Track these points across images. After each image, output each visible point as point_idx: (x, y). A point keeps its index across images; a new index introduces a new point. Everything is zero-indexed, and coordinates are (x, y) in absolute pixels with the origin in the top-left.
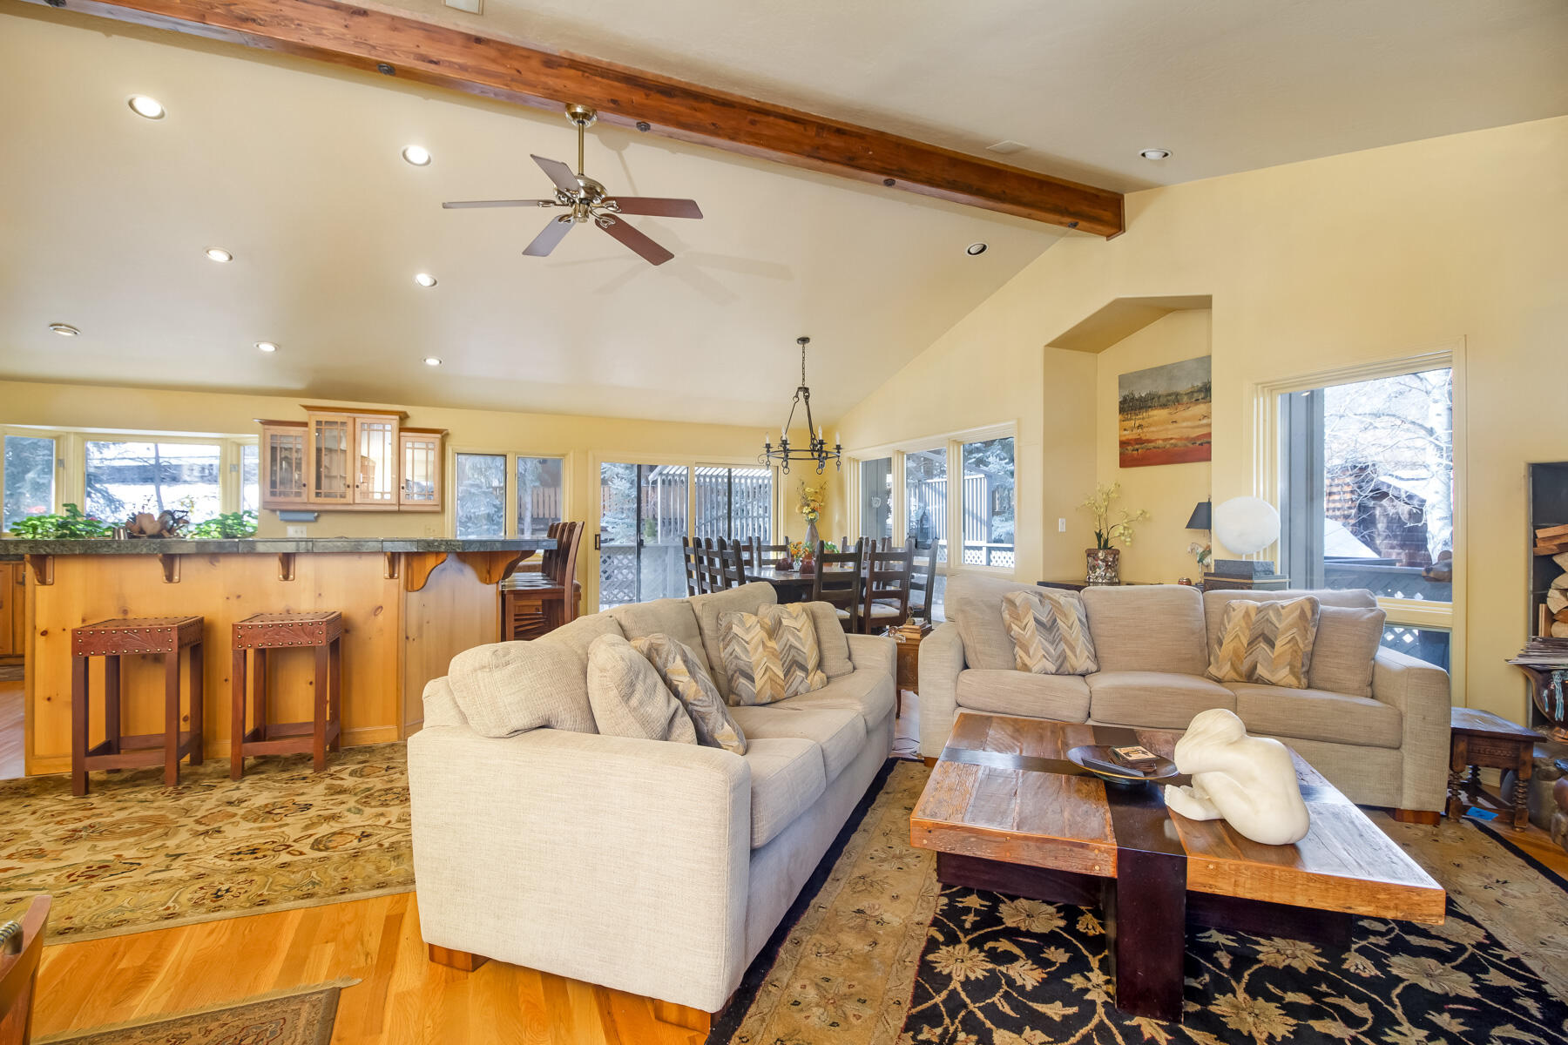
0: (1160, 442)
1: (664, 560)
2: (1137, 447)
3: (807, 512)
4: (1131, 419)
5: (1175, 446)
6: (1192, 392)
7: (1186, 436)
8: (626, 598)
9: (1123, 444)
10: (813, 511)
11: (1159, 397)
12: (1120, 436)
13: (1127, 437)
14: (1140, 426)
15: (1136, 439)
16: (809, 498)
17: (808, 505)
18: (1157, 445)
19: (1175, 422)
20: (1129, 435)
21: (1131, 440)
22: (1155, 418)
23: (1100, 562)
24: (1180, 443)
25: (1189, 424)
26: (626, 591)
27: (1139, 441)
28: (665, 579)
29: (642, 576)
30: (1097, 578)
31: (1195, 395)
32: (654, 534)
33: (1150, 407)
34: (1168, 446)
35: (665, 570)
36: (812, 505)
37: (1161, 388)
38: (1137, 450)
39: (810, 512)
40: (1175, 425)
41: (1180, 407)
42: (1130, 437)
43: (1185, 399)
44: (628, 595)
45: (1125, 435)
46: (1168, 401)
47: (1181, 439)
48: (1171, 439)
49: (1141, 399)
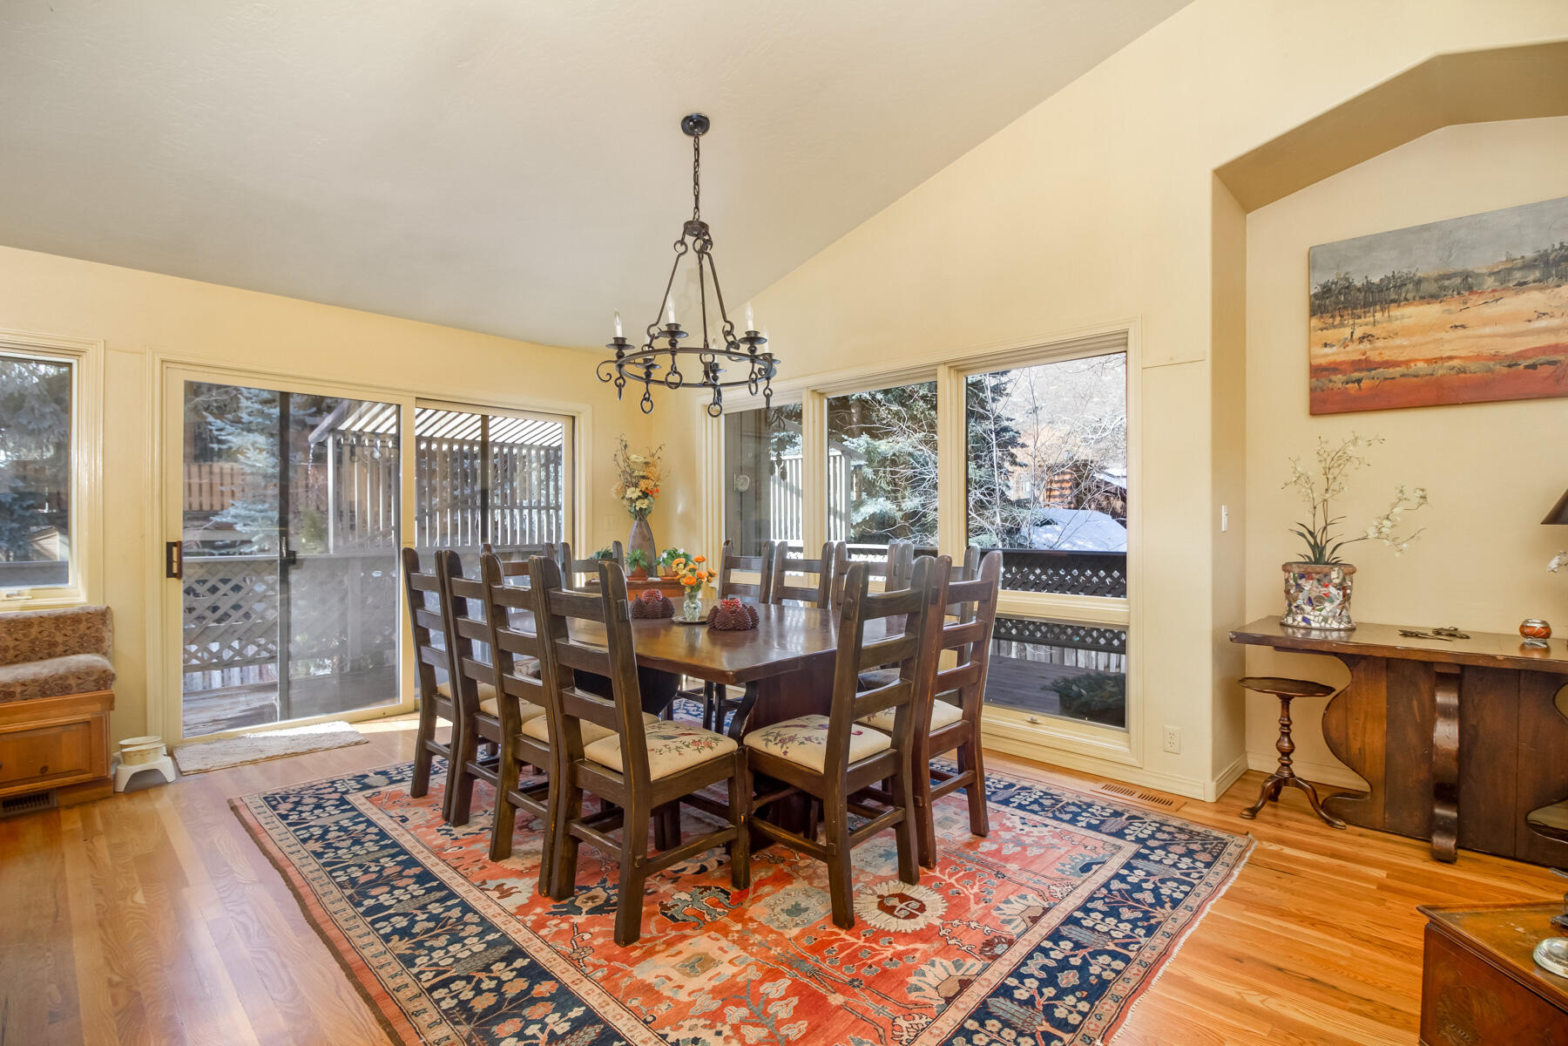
0: (1420, 365)
1: (341, 582)
2: (1357, 375)
3: (634, 496)
4: (1342, 325)
5: (1462, 371)
6: (1509, 271)
7: (1493, 352)
8: (265, 654)
9: (1316, 371)
10: (645, 495)
11: (1419, 282)
12: (1310, 357)
13: (1332, 359)
14: (1365, 337)
15: (1353, 363)
16: (636, 473)
17: (636, 486)
18: (1411, 371)
19: (1463, 326)
20: (1338, 354)
21: (1343, 362)
22: (1406, 321)
23: (1333, 590)
24: (1473, 366)
25: (1500, 329)
26: (262, 641)
27: (1365, 365)
28: (343, 615)
29: (294, 612)
30: (1325, 620)
31: (1518, 275)
32: (320, 534)
33: (1393, 301)
34: (1441, 372)
35: (342, 600)
36: (643, 484)
37: (1426, 265)
38: (1359, 381)
39: (639, 497)
40: (1461, 332)
41: (1474, 297)
42: (1339, 358)
43: (1490, 282)
44: (266, 650)
45: (1327, 355)
46: (1445, 288)
47: (1478, 357)
48: (1451, 358)
49: (1369, 288)
